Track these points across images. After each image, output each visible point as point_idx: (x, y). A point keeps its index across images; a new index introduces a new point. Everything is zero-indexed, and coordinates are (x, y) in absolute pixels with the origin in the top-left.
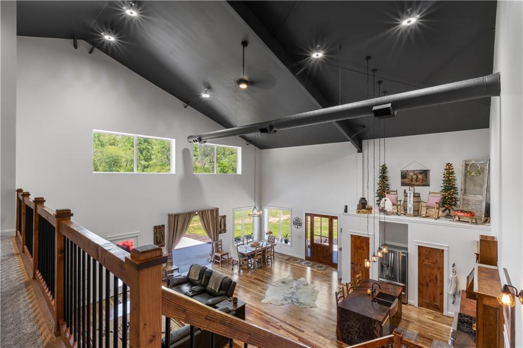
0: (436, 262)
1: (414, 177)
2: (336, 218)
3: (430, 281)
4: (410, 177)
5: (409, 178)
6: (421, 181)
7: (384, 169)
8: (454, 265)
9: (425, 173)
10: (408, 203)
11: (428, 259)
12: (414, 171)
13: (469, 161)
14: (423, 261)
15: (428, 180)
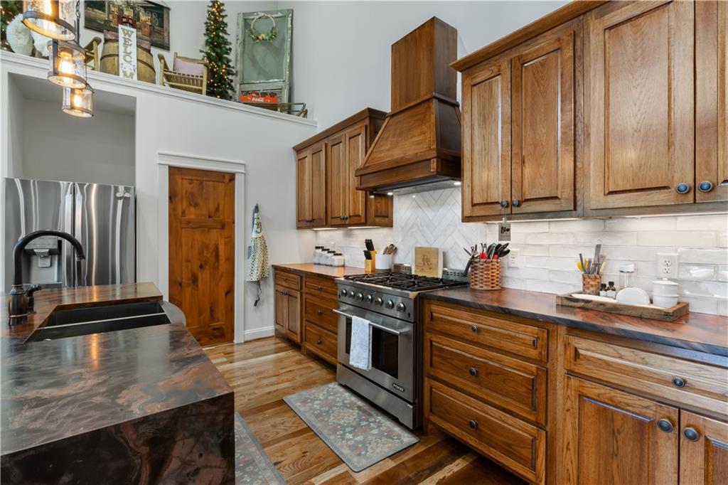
0: (217, 209)
3: (201, 267)
4: (114, 9)
6: (147, 30)
8: (257, 209)
9: (158, 12)
10: (121, 60)
11: (196, 205)
13: (251, 14)
14: (183, 213)
15: (165, 34)
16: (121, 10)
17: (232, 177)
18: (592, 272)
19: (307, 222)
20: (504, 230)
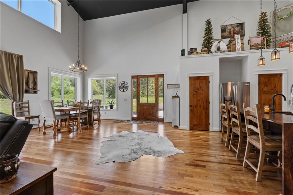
0: (275, 87)
1: (231, 30)
2: (162, 76)
4: (228, 30)
5: (227, 32)
7: (209, 23)
9: (241, 25)
10: (237, 45)
11: (267, 86)
12: (232, 25)
13: (278, 10)
14: (263, 89)
15: (243, 31)
17: (281, 75)
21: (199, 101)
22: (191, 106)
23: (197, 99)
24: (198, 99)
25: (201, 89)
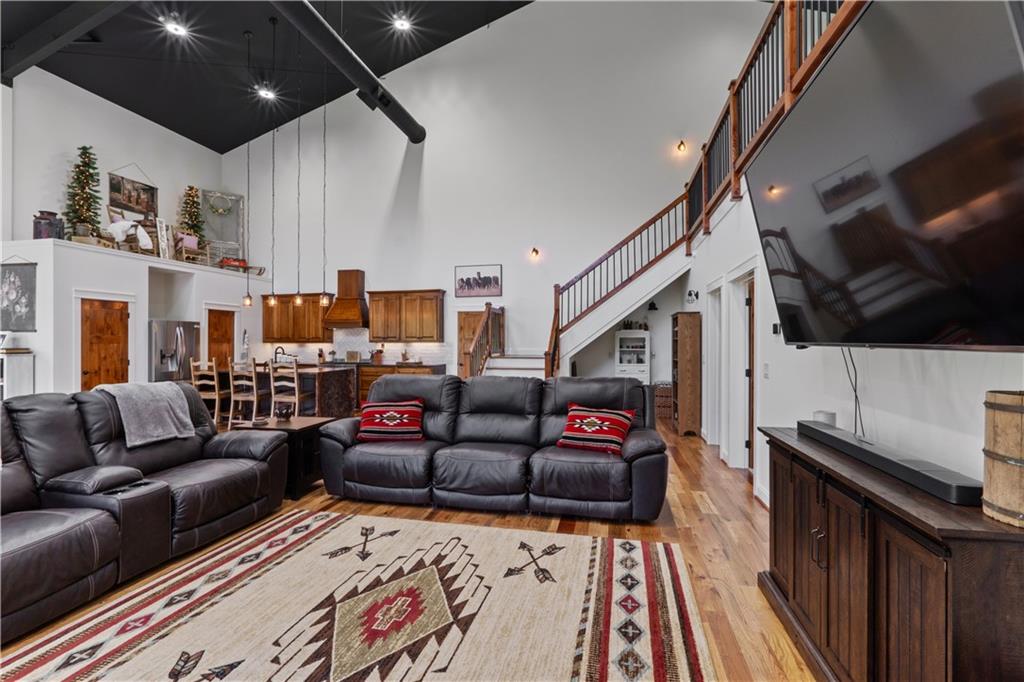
0: (226, 331)
1: (133, 194)
4: (126, 192)
5: (124, 194)
6: (144, 204)
8: (245, 331)
9: (151, 192)
11: (217, 329)
12: (133, 182)
13: (210, 192)
14: (213, 334)
16: (130, 192)
17: (232, 314)
18: (404, 356)
19: (268, 338)
20: (383, 345)
21: (105, 358)
22: (84, 373)
23: (99, 355)
24: (103, 355)
25: (110, 332)
